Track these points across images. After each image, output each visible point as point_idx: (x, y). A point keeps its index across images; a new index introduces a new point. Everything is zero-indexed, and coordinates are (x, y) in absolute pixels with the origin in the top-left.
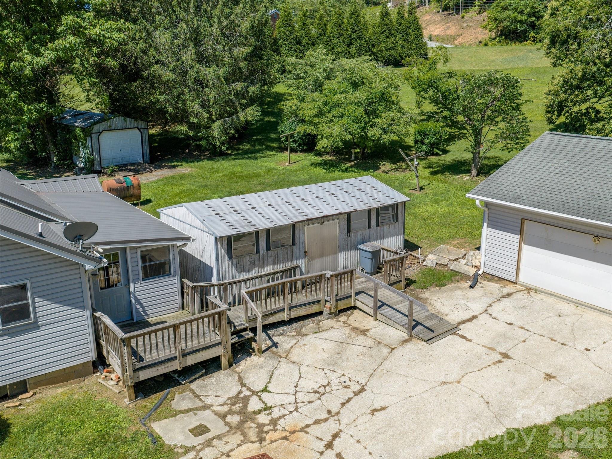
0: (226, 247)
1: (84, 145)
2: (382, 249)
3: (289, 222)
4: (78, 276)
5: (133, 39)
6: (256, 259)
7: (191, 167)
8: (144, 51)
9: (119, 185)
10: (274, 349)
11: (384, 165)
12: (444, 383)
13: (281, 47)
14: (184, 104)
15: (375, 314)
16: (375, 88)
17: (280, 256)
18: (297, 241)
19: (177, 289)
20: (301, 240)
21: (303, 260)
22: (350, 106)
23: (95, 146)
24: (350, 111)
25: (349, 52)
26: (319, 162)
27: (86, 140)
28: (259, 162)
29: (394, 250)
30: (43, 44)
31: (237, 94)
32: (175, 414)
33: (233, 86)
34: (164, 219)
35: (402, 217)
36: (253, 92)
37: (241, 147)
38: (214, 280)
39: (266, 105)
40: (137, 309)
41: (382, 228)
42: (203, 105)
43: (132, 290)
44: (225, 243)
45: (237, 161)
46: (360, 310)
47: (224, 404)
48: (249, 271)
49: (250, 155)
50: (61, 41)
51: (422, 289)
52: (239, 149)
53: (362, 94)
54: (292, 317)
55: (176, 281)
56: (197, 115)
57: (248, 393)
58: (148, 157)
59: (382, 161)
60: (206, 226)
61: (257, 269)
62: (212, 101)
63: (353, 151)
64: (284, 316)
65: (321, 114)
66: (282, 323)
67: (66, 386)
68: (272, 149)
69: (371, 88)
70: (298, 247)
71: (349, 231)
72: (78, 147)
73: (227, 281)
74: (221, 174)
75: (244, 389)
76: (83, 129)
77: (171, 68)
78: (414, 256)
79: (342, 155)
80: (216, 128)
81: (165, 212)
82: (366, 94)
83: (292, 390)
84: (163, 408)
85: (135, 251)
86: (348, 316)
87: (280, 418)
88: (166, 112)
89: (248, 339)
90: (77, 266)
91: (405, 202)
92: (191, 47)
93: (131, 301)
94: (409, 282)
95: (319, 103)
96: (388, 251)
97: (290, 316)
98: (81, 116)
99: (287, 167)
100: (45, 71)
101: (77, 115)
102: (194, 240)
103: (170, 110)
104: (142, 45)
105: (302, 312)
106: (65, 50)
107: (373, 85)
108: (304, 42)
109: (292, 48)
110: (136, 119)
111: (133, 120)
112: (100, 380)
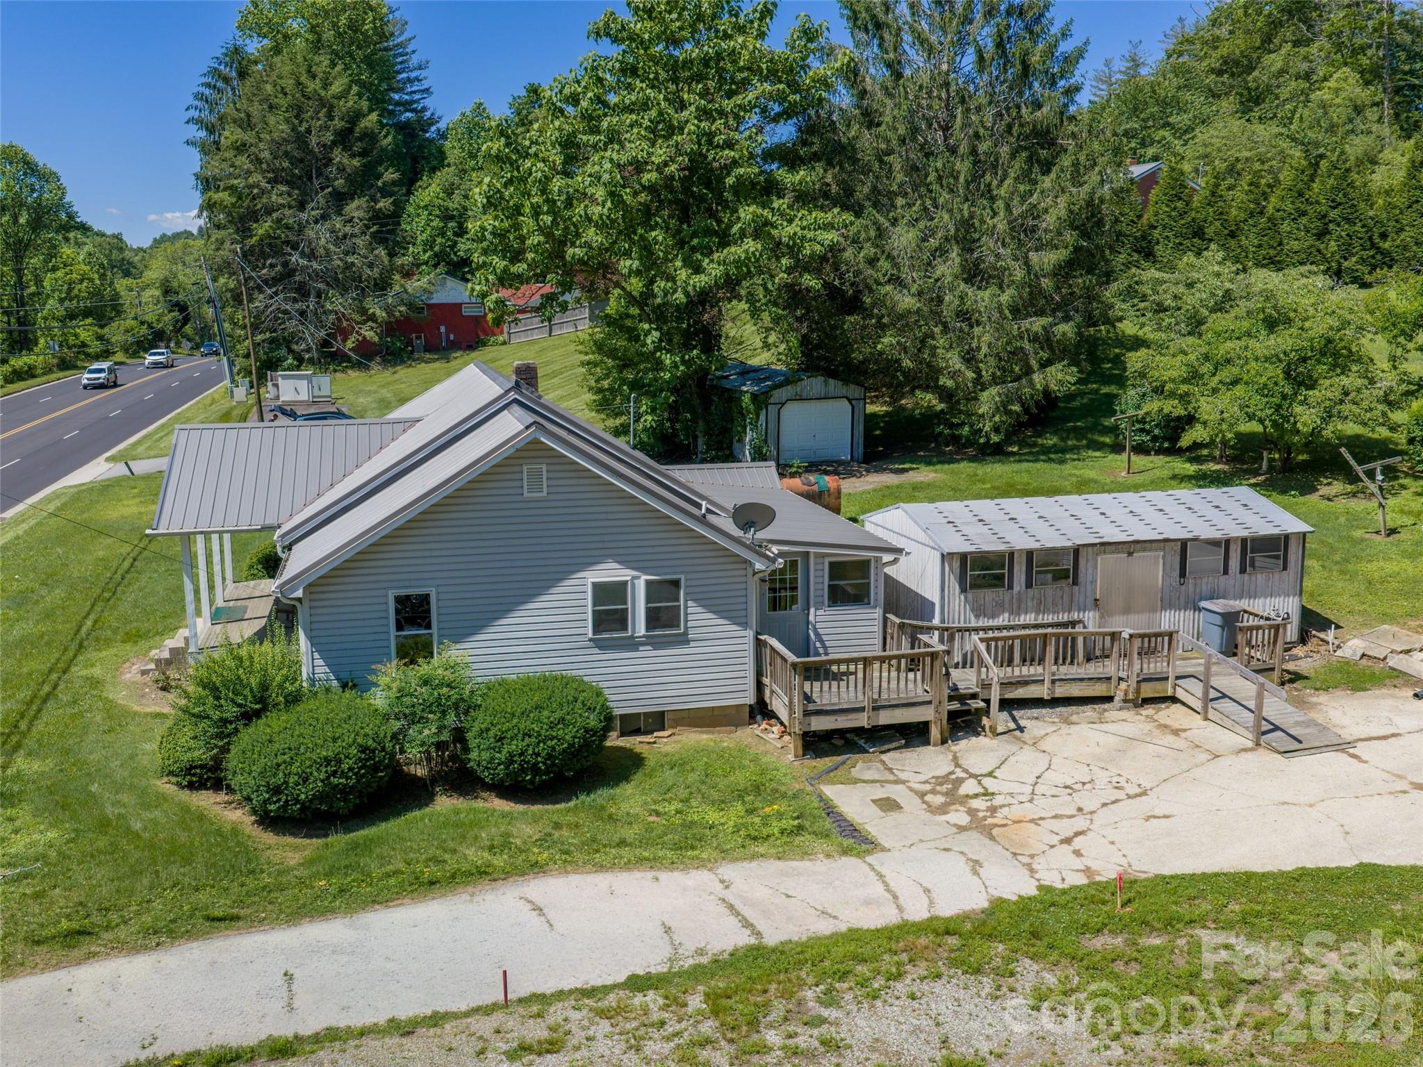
0: (958, 571)
1: (755, 426)
2: (1245, 611)
3: (1069, 544)
4: (744, 579)
5: (854, 242)
6: (1007, 599)
7: (936, 471)
8: (872, 262)
9: (806, 488)
10: (1017, 733)
11: (1329, 484)
12: (1285, 803)
13: (1158, 243)
14: (933, 355)
15: (1205, 708)
16: (1311, 329)
17: (1050, 600)
18: (1081, 578)
19: (877, 628)
20: (1089, 578)
21: (1091, 614)
22: (1253, 364)
23: (772, 426)
24: (1253, 372)
25: (1319, 251)
26: (1191, 473)
27: (758, 415)
28: (1067, 468)
29: (1265, 614)
30: (708, 252)
31: (1034, 339)
32: (856, 781)
33: (1026, 324)
34: (869, 527)
35: (1296, 561)
36: (1064, 334)
37: (1040, 441)
38: (936, 621)
39: (1109, 361)
40: (816, 648)
41: (1253, 578)
42: (970, 358)
43: (811, 618)
44: (956, 564)
45: (1025, 465)
46: (1184, 704)
47: (926, 782)
48: (993, 617)
49: (1052, 456)
50: (733, 249)
51: (1317, 689)
52: (1035, 445)
53: (1284, 341)
54: (1057, 695)
55: (876, 616)
56: (954, 375)
57: (964, 775)
58: (860, 450)
59: (1326, 478)
60: (930, 537)
61: (1006, 615)
62: (985, 349)
63: (1265, 454)
64: (1042, 691)
65: (1194, 376)
66: (1038, 703)
67: (713, 733)
68: (1100, 446)
69: (1302, 329)
70: (1083, 589)
71: (1183, 574)
72: (744, 427)
73: (956, 625)
74: (988, 486)
75: (958, 770)
76: (754, 397)
77: (913, 290)
78: (1322, 640)
79: (1243, 462)
80: (988, 400)
81: (872, 519)
82: (1290, 342)
83: (1032, 779)
84: (839, 772)
85: (821, 560)
86: (1158, 710)
87: (1001, 807)
88: (900, 369)
89: (977, 710)
90: (743, 566)
91: (1304, 534)
92: (954, 254)
93: (808, 635)
94: (1296, 677)
95: (1192, 357)
96: (1251, 614)
97: (1053, 692)
98: (752, 375)
99: (1120, 480)
100: (704, 298)
101: (747, 372)
102: (908, 554)
103: (907, 363)
104: (869, 250)
105: (1076, 691)
106: (738, 263)
107: (1307, 324)
108: (1210, 231)
109: (1181, 244)
110: (846, 382)
111: (840, 383)
112: (758, 732)
